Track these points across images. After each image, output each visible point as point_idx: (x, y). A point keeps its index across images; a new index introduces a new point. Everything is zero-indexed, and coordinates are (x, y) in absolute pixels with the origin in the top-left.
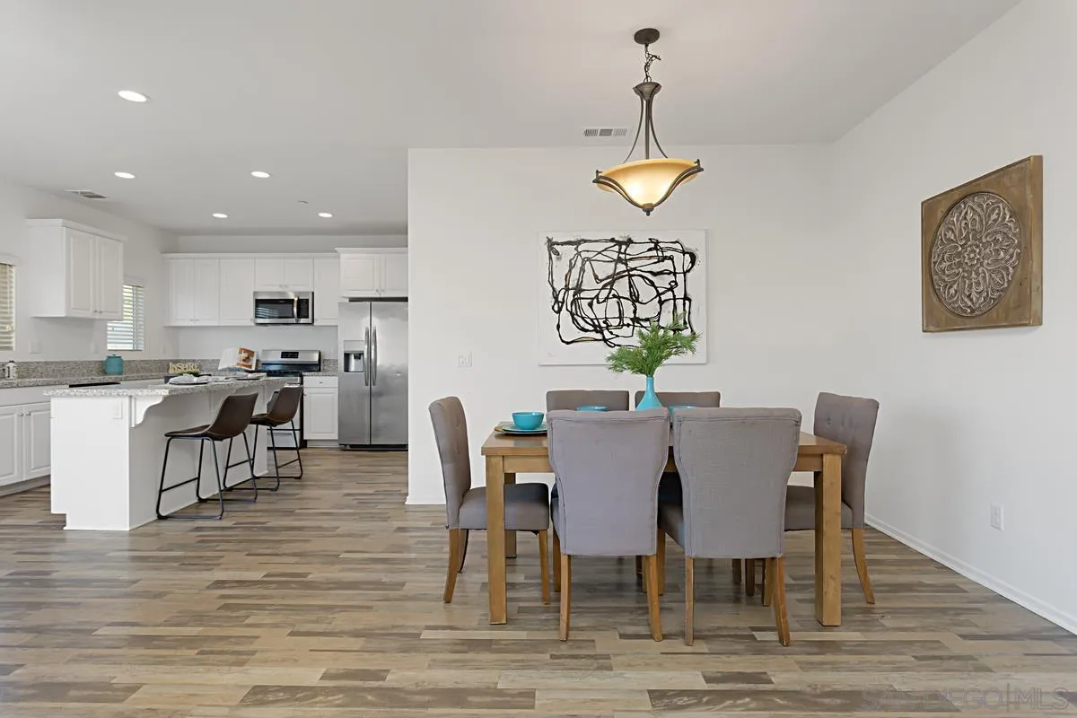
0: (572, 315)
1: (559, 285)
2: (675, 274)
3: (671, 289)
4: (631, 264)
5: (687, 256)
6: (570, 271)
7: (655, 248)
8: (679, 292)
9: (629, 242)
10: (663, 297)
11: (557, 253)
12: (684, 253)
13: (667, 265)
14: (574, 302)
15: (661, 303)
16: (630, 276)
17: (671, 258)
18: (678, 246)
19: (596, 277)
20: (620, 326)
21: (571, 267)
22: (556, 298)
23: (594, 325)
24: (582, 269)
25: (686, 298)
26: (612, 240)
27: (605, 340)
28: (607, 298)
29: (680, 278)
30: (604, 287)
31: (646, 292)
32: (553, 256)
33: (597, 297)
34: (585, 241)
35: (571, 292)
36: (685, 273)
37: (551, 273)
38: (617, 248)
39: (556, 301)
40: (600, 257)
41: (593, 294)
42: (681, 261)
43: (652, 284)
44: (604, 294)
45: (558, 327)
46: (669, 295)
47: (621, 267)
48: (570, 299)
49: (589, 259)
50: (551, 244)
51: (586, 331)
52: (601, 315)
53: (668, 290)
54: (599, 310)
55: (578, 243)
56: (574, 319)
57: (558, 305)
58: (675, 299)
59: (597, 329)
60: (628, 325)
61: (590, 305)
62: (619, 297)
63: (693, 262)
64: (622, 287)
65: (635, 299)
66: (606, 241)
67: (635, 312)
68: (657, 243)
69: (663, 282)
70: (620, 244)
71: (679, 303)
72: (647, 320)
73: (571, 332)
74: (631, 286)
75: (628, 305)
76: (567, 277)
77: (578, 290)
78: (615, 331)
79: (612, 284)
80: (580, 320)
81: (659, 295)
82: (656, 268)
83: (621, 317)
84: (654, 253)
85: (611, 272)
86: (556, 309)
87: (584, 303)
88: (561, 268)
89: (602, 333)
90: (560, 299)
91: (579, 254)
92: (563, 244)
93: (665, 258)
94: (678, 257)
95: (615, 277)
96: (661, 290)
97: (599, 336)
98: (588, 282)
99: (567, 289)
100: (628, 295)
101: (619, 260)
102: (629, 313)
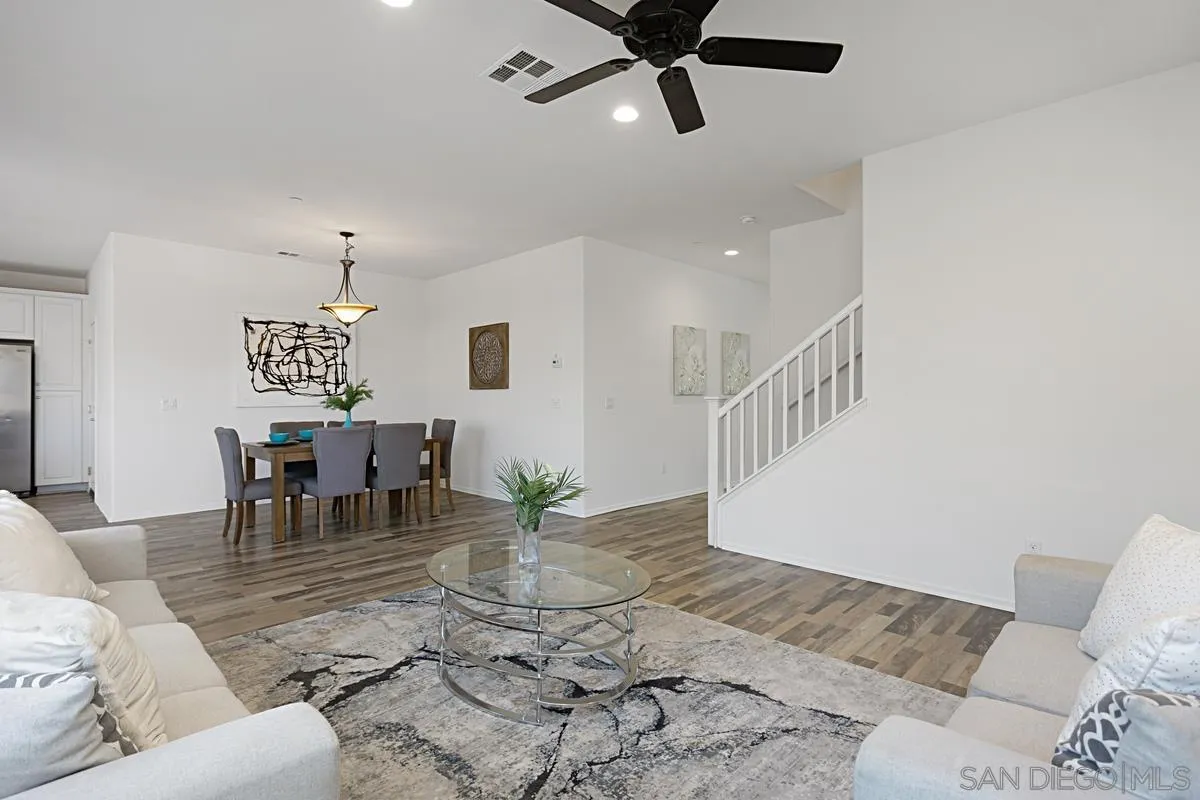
0: (263, 372)
1: (254, 351)
2: (336, 348)
3: (334, 358)
4: (307, 341)
5: (344, 338)
6: (262, 342)
7: (323, 331)
8: (339, 360)
9: (305, 326)
10: (329, 363)
11: (251, 329)
12: (342, 335)
13: (331, 343)
14: (265, 363)
15: (327, 366)
16: (307, 348)
17: (334, 338)
18: (338, 331)
19: (282, 347)
20: (299, 381)
21: (263, 339)
22: (251, 359)
23: (280, 380)
24: (271, 341)
25: (343, 364)
26: (294, 323)
27: (288, 390)
28: (289, 362)
29: (340, 352)
30: (287, 355)
31: (317, 359)
32: (249, 330)
33: (282, 361)
34: (274, 322)
35: (263, 357)
36: (343, 349)
37: (247, 342)
38: (297, 329)
39: (251, 362)
40: (284, 334)
41: (279, 359)
42: (341, 341)
43: (322, 354)
44: (287, 359)
45: (253, 380)
46: (333, 362)
47: (300, 342)
48: (262, 361)
49: (276, 335)
50: (247, 322)
51: (274, 383)
52: (285, 373)
53: (332, 358)
54: (284, 370)
55: (268, 323)
56: (265, 375)
57: (253, 366)
58: (336, 364)
59: (283, 383)
60: (305, 380)
61: (278, 366)
62: (298, 362)
63: (348, 341)
64: (300, 355)
65: (309, 363)
66: (289, 323)
67: (309, 372)
68: (325, 328)
69: (329, 353)
70: (299, 326)
71: (340, 367)
72: (317, 377)
73: (263, 384)
74: (307, 355)
75: (304, 368)
76: (260, 346)
77: (268, 355)
78: (295, 384)
79: (293, 352)
80: (269, 376)
81: (326, 361)
82: (324, 344)
83: (300, 375)
84: (322, 334)
85: (293, 345)
86: (251, 367)
87: (273, 365)
88: (255, 340)
89: (285, 384)
90: (254, 361)
91: (269, 330)
92: (256, 323)
93: (328, 339)
94: (338, 338)
95: (295, 348)
96: (327, 359)
97: (284, 387)
98: (276, 350)
99: (259, 354)
100: (304, 360)
101: (298, 337)
102: (305, 372)
